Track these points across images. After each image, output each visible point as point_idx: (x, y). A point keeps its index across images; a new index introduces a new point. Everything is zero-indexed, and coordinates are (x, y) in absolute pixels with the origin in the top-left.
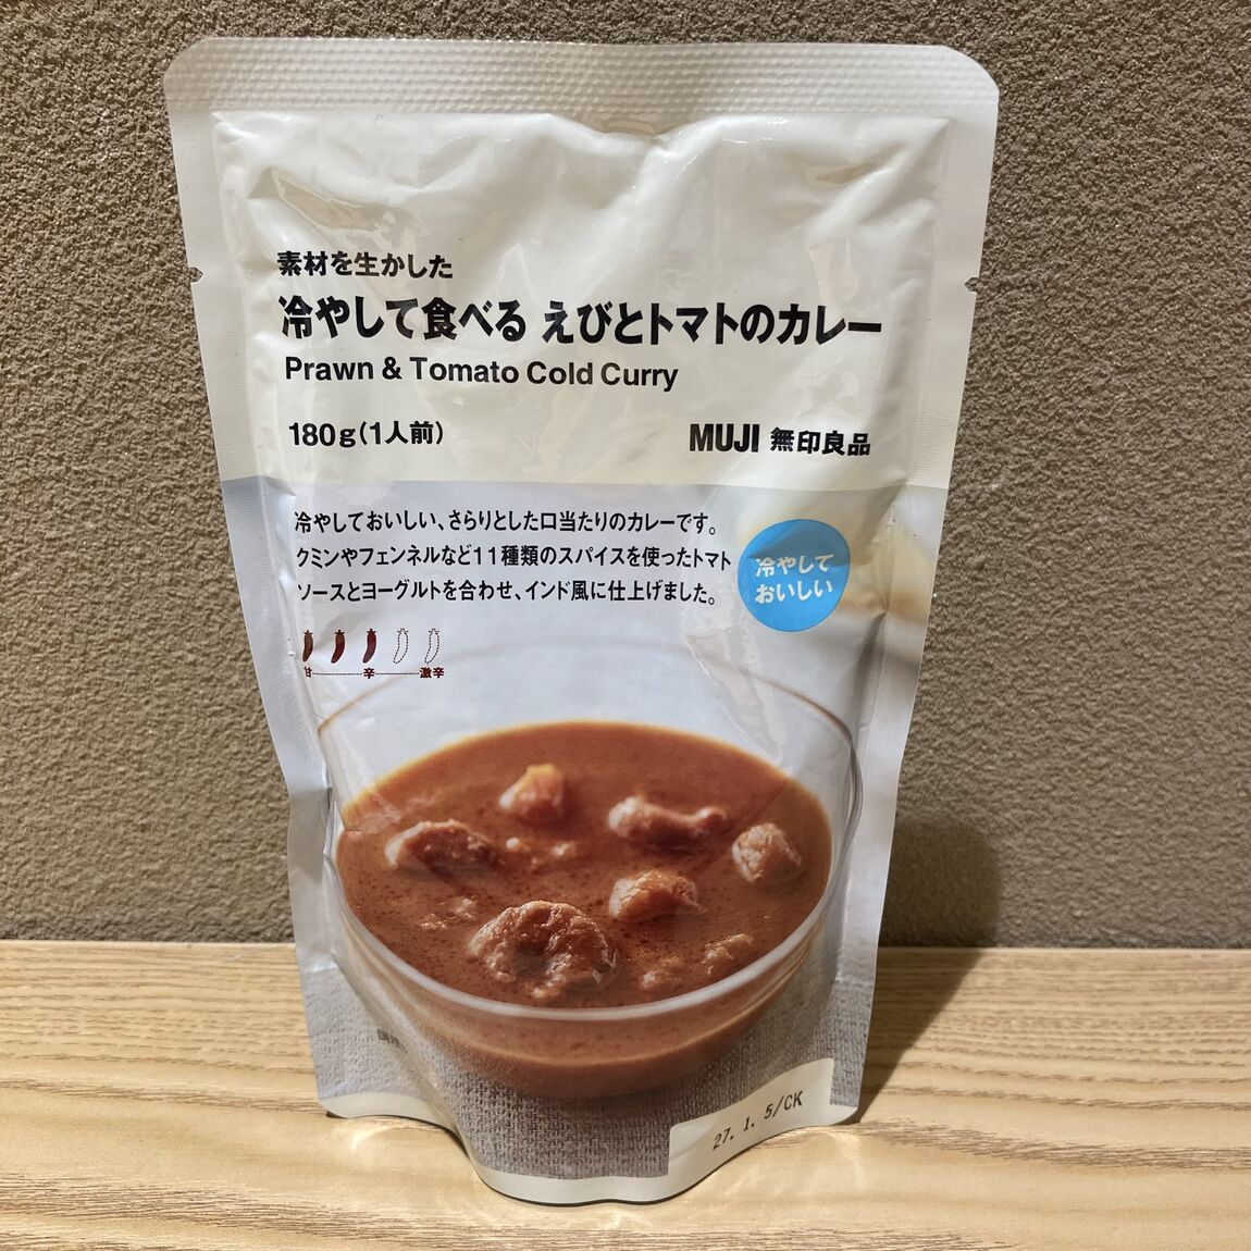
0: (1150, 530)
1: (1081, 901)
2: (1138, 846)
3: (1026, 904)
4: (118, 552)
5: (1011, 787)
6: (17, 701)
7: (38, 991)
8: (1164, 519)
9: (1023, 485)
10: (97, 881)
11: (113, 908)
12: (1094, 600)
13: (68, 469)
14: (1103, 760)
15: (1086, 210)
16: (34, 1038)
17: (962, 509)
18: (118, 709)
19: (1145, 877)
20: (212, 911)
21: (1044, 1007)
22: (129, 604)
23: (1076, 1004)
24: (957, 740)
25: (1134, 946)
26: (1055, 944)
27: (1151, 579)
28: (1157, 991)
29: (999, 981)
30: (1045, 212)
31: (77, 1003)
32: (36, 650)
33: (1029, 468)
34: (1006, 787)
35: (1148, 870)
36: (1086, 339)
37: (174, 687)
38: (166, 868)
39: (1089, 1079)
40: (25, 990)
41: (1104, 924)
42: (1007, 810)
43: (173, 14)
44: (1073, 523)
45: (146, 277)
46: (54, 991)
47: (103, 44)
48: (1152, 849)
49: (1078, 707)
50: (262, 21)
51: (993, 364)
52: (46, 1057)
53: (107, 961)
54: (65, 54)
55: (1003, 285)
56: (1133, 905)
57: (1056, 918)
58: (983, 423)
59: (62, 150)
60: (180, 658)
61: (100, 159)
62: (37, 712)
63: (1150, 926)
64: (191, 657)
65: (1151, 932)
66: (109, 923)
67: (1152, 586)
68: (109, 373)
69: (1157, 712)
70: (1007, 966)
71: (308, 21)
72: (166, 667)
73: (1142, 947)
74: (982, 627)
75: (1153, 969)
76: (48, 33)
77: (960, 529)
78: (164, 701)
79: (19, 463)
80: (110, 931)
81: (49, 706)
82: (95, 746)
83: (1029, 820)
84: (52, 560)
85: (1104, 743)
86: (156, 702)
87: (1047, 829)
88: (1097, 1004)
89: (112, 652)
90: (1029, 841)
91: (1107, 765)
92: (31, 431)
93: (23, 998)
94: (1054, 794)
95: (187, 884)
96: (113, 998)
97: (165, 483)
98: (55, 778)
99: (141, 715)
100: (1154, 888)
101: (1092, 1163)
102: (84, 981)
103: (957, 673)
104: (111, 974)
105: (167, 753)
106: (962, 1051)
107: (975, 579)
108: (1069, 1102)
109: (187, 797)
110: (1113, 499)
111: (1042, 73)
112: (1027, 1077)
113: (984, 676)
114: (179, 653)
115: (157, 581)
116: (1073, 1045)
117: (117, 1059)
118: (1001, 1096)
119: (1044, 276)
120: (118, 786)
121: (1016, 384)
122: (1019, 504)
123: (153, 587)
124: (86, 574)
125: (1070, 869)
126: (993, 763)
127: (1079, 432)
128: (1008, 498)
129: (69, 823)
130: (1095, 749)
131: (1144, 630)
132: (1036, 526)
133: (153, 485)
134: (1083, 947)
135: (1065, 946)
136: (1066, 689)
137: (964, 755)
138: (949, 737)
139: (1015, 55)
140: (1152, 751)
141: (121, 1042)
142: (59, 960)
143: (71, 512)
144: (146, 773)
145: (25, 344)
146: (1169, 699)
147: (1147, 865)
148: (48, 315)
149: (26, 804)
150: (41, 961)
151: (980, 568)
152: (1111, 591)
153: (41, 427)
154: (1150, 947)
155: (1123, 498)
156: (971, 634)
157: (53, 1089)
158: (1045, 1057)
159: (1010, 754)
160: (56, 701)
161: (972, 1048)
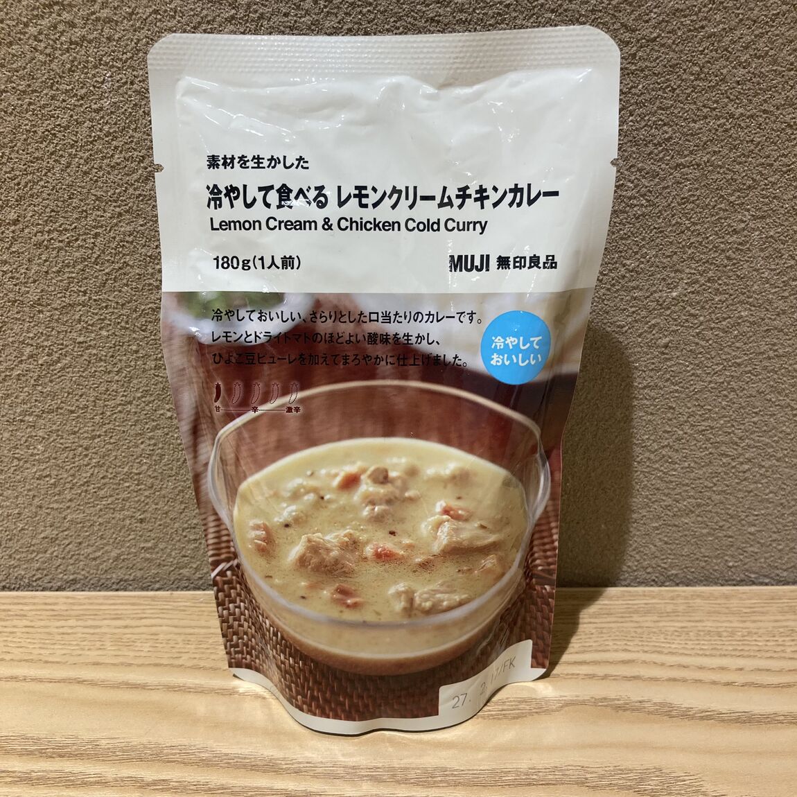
0: (775, 320)
1: (732, 556)
2: (769, 520)
3: (697, 559)
4: (122, 349)
5: (687, 485)
6: (61, 444)
7: (80, 623)
8: (784, 312)
9: (693, 293)
10: (113, 554)
11: (123, 571)
12: (739, 365)
13: (90, 298)
14: (747, 467)
15: (732, 116)
16: (80, 652)
17: (654, 309)
18: (124, 447)
19: (774, 541)
20: (185, 572)
21: (709, 624)
22: (130, 382)
23: (731, 622)
24: (652, 456)
25: (767, 584)
26: (716, 584)
27: (776, 350)
28: (783, 612)
29: (681, 608)
30: (706, 117)
31: (103, 630)
32: (72, 412)
33: (697, 282)
34: (684, 485)
35: (775, 536)
36: (732, 199)
37: (159, 432)
38: (156, 545)
39: (741, 669)
40: (72, 622)
41: (747, 570)
42: (685, 500)
43: (149, 10)
44: (725, 316)
45: (135, 176)
46: (90, 623)
47: (106, 30)
48: (779, 523)
49: (729, 433)
50: (205, 12)
51: (673, 216)
52: (87, 664)
53: (122, 604)
54: (83, 38)
55: (678, 165)
56: (766, 558)
57: (717, 568)
58: (667, 253)
59: (82, 98)
60: (162, 414)
61: (106, 103)
62: (74, 450)
63: (777, 572)
64: (169, 414)
65: (778, 575)
66: (121, 580)
67: (776, 356)
68: (114, 238)
69: (780, 435)
70: (686, 598)
71: (233, 11)
72: (153, 420)
73: (772, 585)
74: (668, 384)
75: (780, 599)
76: (72, 25)
77: (653, 322)
78: (153, 442)
79: (59, 295)
80: (122, 585)
81: (81, 446)
82: (110, 470)
83: (699, 505)
84: (82, 355)
85: (747, 456)
86: (148, 442)
87: (711, 512)
88: (745, 621)
89: (120, 412)
90: (699, 519)
91: (749, 470)
92: (67, 275)
93: (71, 627)
94: (714, 489)
95: (170, 555)
96: (126, 627)
97: (150, 305)
98: (86, 491)
99: (139, 451)
100: (780, 547)
101: (744, 722)
102: (108, 616)
103: (652, 414)
104: (124, 612)
105: (156, 474)
106: (659, 652)
107: (663, 353)
108: (728, 684)
109: (168, 501)
110: (751, 300)
111: (703, 27)
112: (701, 668)
113: (669, 415)
114: (162, 412)
115: (147, 367)
116: (730, 648)
117: (130, 665)
118: (684, 680)
119: (705, 159)
120: (125, 495)
121: (688, 229)
122: (691, 305)
123: (144, 371)
124: (102, 363)
125: (725, 536)
126: (675, 470)
127: (729, 258)
128: (684, 301)
129: (95, 518)
130: (741, 460)
131: (772, 383)
132: (702, 318)
133: (143, 307)
134: (735, 585)
135: (722, 585)
136: (722, 422)
137: (657, 466)
138: (647, 454)
139: (685, 16)
140: (777, 461)
141: (132, 654)
142: (91, 604)
143: (92, 325)
144: (143, 486)
145: (61, 220)
146: (788, 427)
147: (774, 532)
148: (75, 202)
149: (68, 507)
150: (81, 604)
151: (666, 346)
152: (750, 359)
153: (73, 272)
154: (777, 584)
155: (757, 300)
156: (661, 389)
157: (92, 683)
158: (711, 655)
159: (686, 464)
160: (86, 443)
161: (666, 651)
